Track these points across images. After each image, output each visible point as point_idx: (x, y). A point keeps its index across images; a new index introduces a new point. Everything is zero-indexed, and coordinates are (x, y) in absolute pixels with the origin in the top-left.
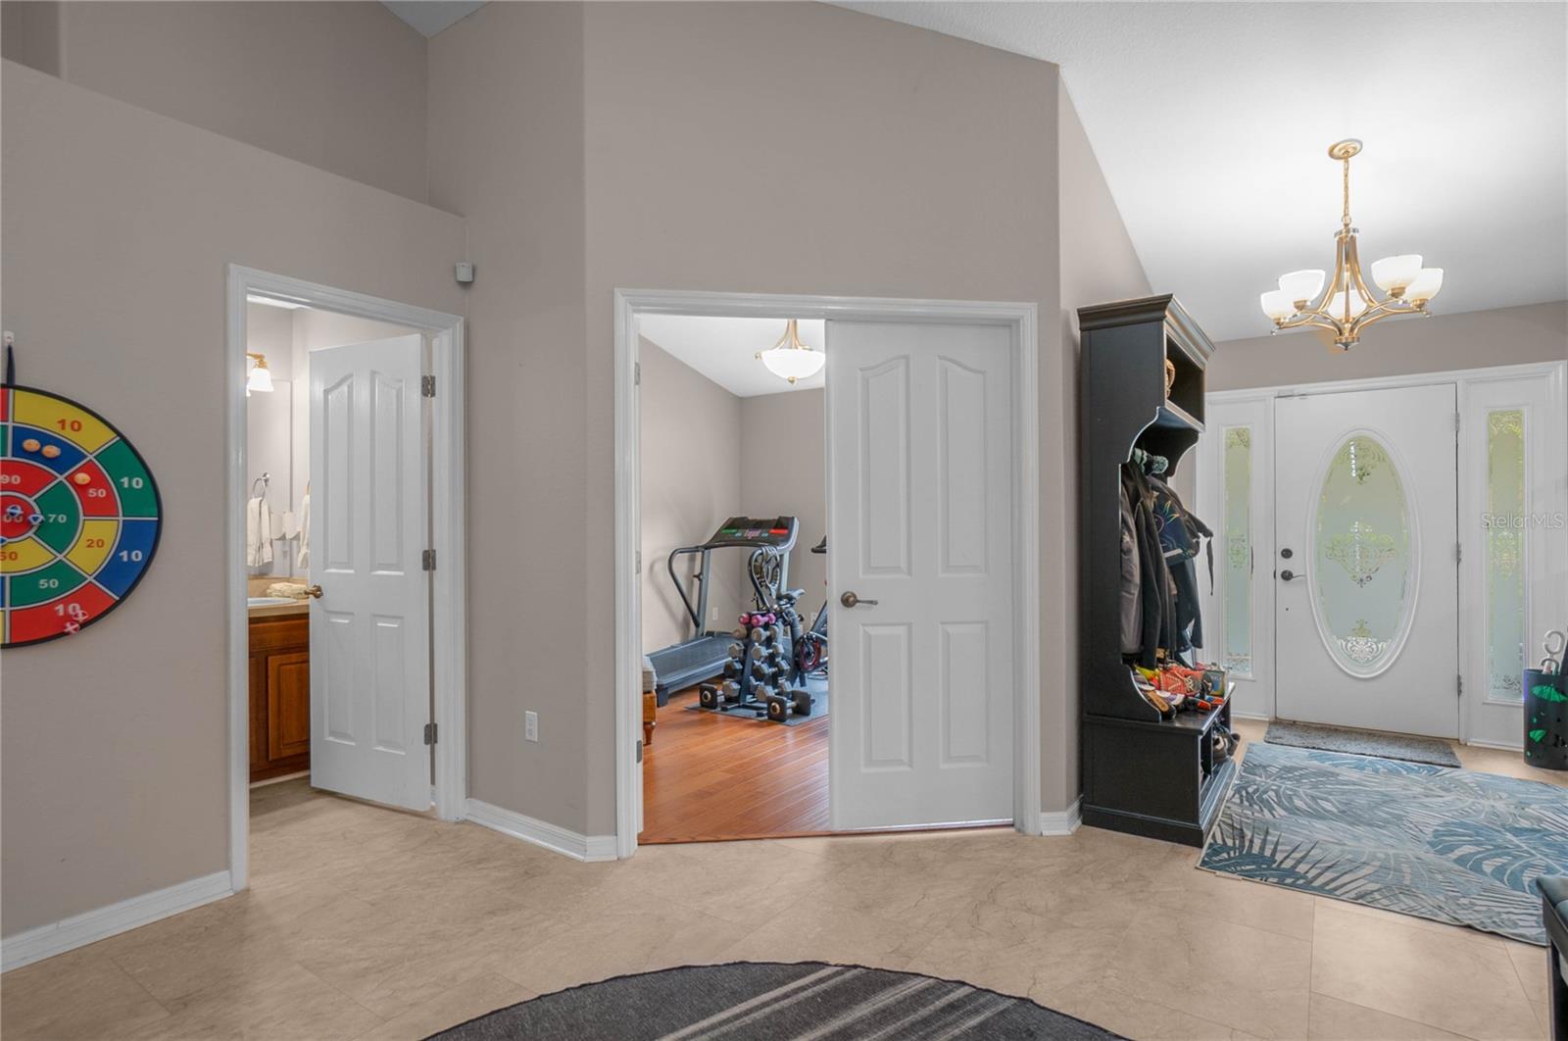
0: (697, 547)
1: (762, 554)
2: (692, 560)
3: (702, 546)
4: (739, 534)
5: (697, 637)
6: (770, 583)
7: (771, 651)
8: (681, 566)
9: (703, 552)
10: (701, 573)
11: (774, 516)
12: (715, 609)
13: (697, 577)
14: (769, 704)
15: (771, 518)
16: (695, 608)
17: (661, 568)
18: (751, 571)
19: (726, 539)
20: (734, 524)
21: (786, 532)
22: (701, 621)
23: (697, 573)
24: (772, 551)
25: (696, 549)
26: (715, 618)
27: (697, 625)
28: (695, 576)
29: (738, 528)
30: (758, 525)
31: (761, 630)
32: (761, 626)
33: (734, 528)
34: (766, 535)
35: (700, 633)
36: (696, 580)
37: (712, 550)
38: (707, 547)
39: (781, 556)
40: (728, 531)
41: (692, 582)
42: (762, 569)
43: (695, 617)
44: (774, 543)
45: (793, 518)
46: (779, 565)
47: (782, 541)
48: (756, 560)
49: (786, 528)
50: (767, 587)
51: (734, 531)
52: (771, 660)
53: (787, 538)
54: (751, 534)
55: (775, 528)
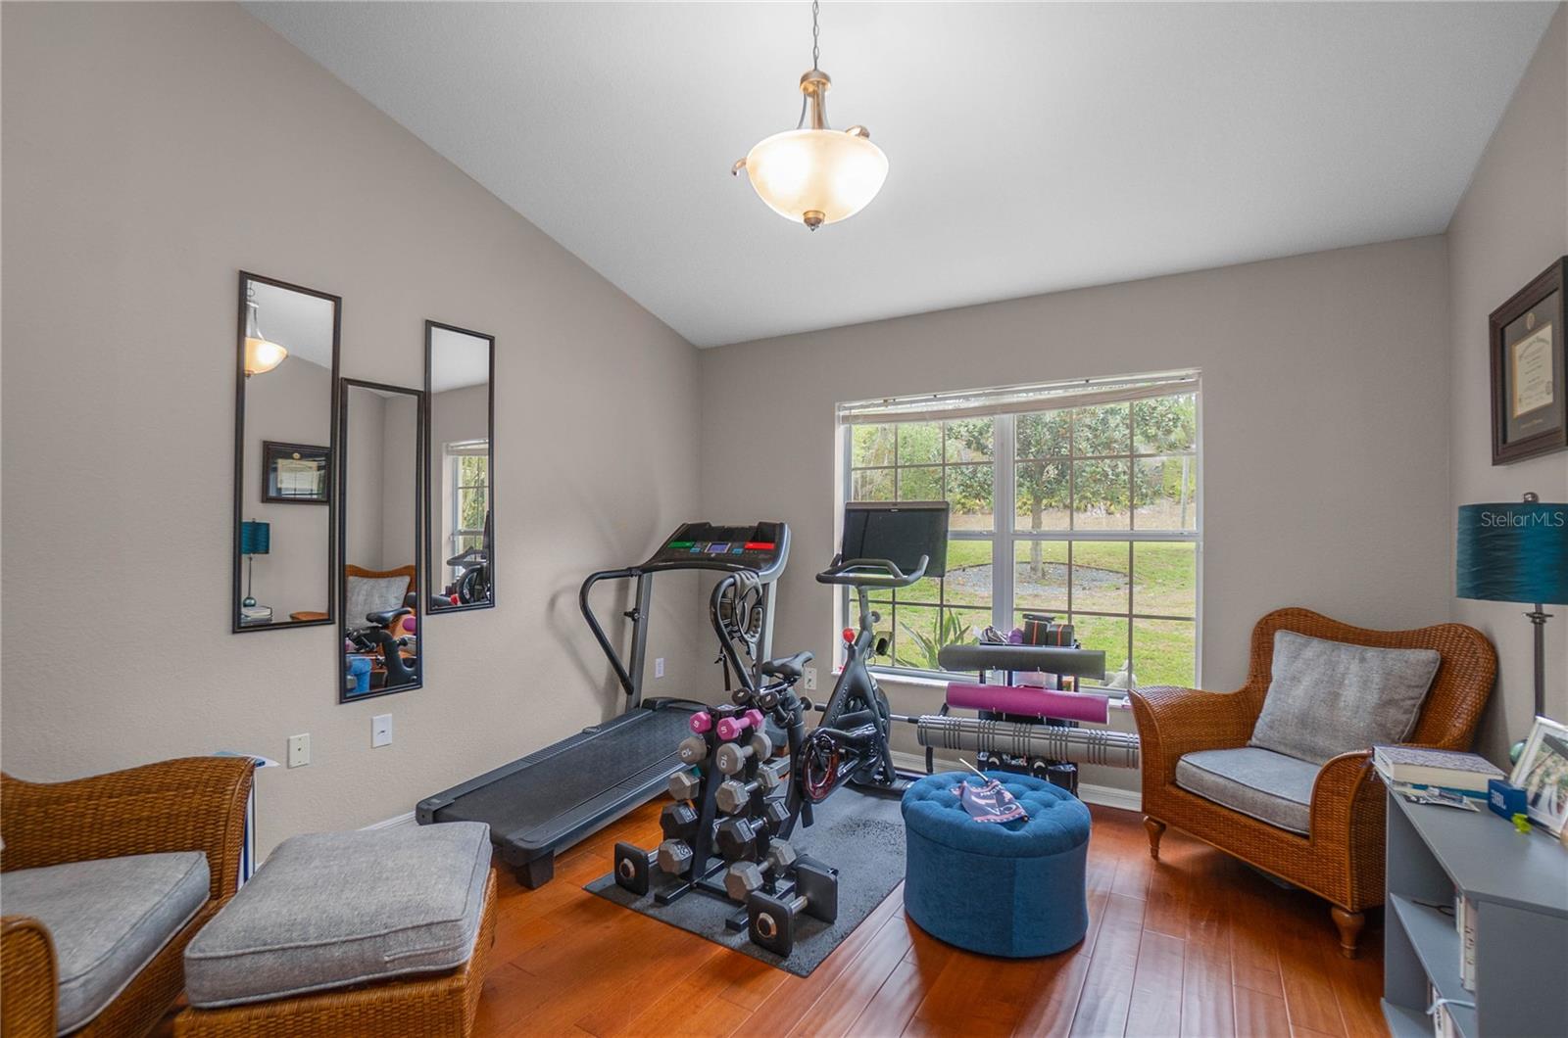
0: (630, 569)
1: (734, 584)
2: (623, 590)
3: (638, 568)
4: (696, 549)
5: (628, 714)
6: (746, 633)
7: (754, 785)
8: (603, 599)
9: (640, 576)
10: (636, 610)
11: (748, 520)
12: (660, 661)
13: (630, 615)
14: (754, 916)
15: (746, 524)
16: (626, 666)
17: (569, 604)
18: (715, 614)
19: (677, 555)
20: (691, 533)
21: (772, 546)
22: (635, 684)
23: (631, 606)
24: (751, 579)
25: (628, 573)
26: (658, 677)
27: (629, 690)
28: (626, 614)
29: (695, 540)
30: (725, 535)
31: (734, 746)
32: (734, 741)
33: (688, 540)
34: (741, 550)
35: (633, 704)
36: (629, 621)
37: (654, 573)
38: (648, 569)
39: (765, 586)
40: (680, 544)
41: (623, 623)
42: (733, 609)
43: (625, 679)
44: (754, 565)
45: (782, 526)
46: (760, 602)
47: (766, 561)
48: (724, 596)
49: (773, 541)
50: (742, 639)
51: (688, 544)
52: (757, 805)
53: (773, 558)
54: (713, 550)
55: (754, 540)
